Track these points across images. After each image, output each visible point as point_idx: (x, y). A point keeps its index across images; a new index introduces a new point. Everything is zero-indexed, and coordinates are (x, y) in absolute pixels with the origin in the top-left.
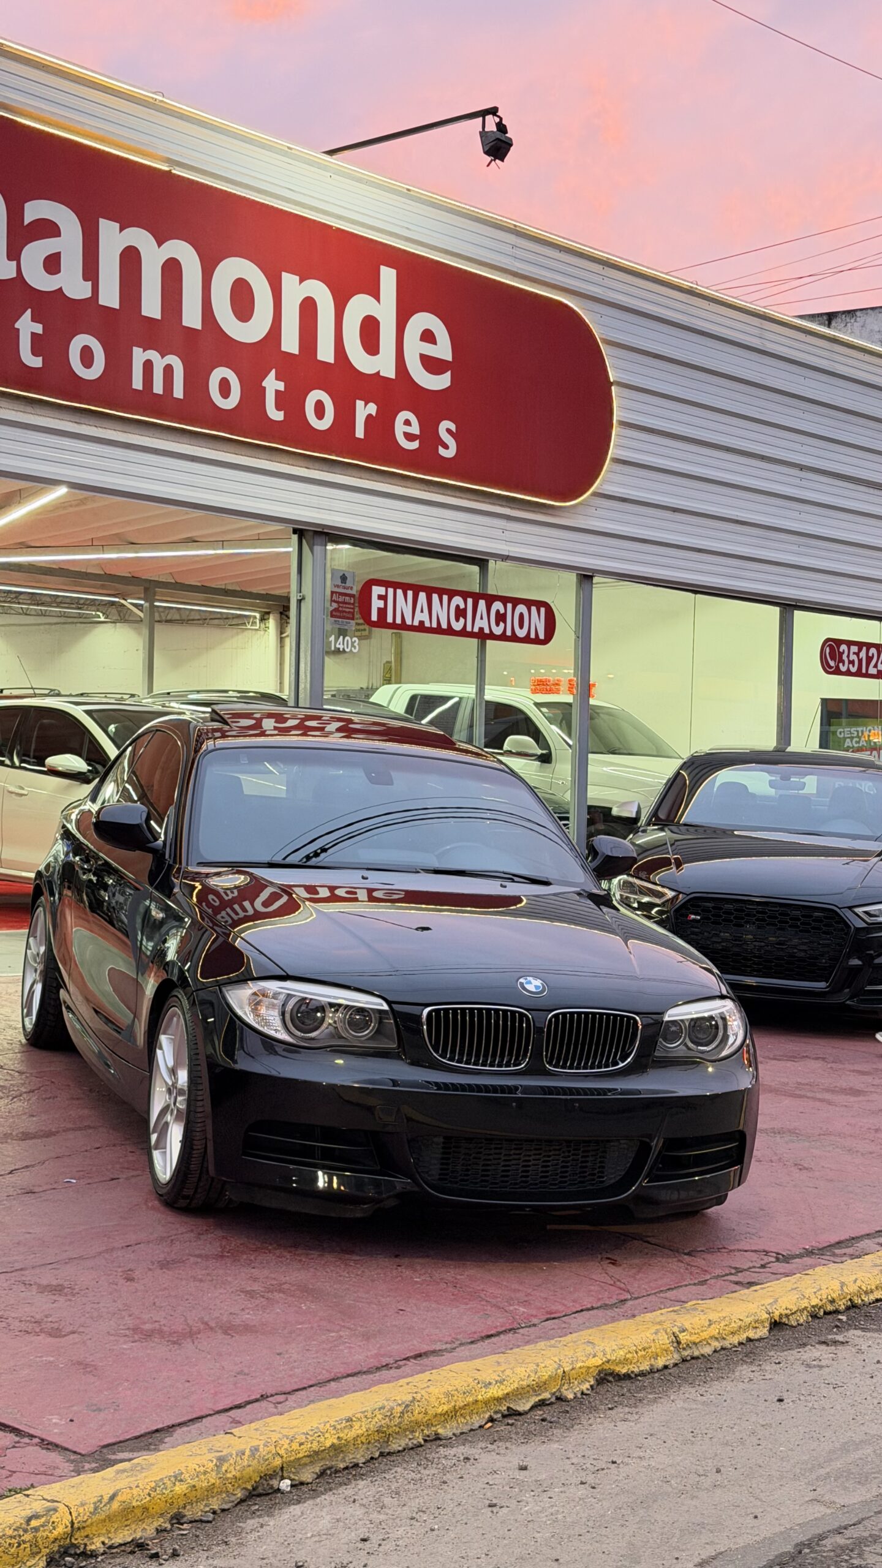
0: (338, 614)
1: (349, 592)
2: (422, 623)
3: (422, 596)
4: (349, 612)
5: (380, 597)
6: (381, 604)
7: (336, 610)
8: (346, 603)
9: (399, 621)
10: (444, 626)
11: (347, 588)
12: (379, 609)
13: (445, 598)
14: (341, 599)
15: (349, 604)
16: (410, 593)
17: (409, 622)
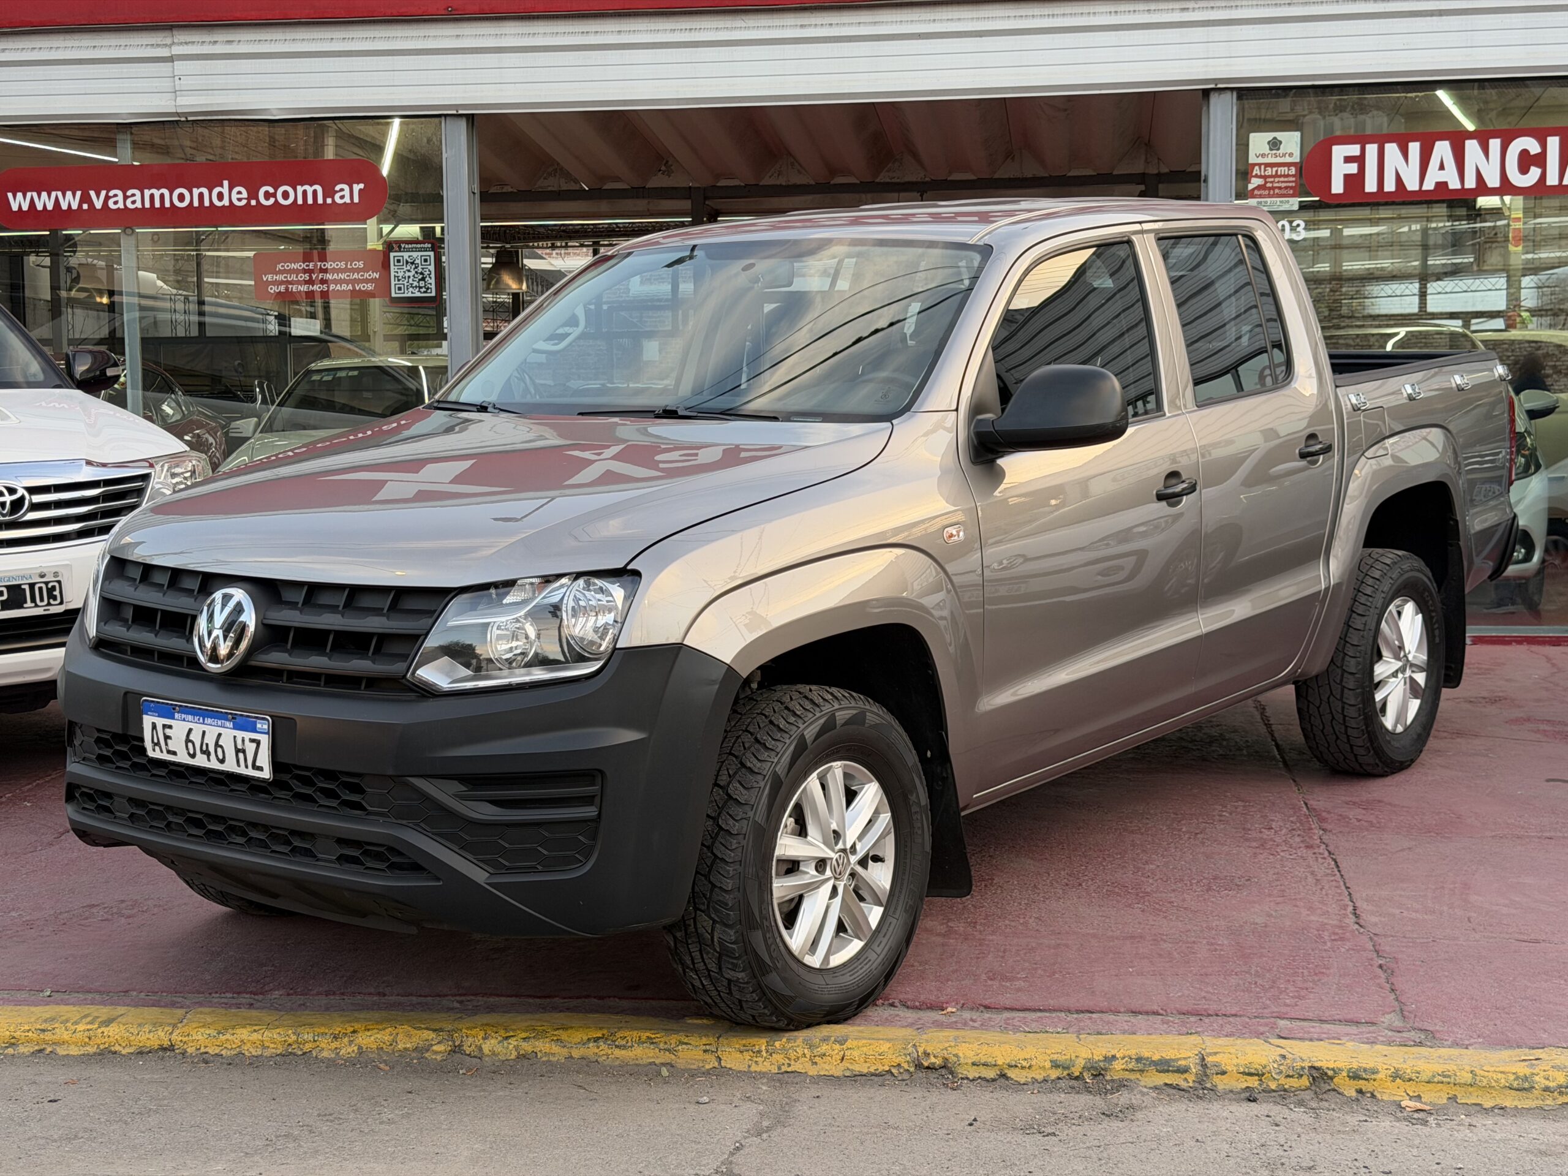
0: (1267, 192)
1: (1288, 160)
2: (1442, 186)
3: (1442, 149)
4: (1286, 188)
5: (1348, 160)
6: (1353, 168)
7: (1259, 187)
8: (1281, 176)
9: (1390, 186)
10: (1493, 180)
11: (1284, 155)
12: (1347, 177)
13: (1495, 144)
14: (1269, 171)
15: (1288, 176)
16: (1414, 148)
17: (1412, 185)
